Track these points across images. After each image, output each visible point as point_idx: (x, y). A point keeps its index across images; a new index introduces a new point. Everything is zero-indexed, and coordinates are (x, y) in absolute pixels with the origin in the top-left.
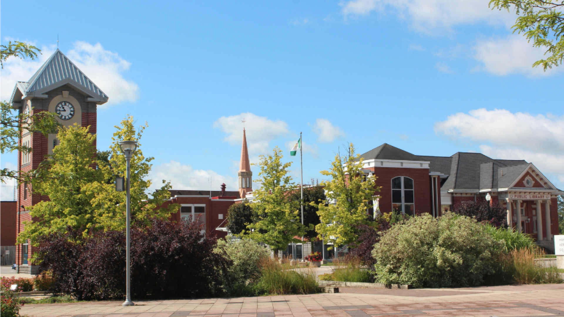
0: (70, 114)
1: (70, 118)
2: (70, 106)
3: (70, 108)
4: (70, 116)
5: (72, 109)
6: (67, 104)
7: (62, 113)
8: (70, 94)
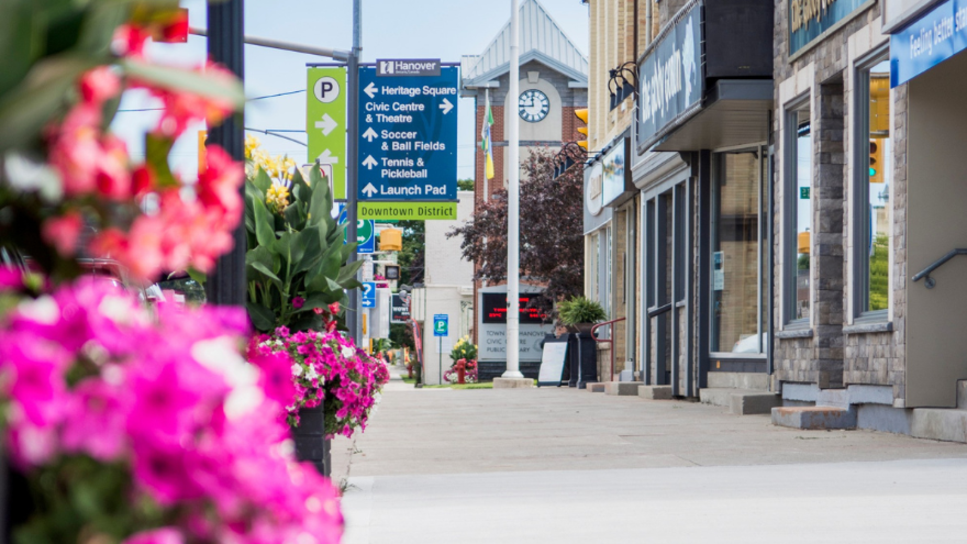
0: (543, 111)
1: (541, 119)
2: (542, 97)
3: (542, 101)
4: (542, 115)
5: (545, 103)
6: (537, 94)
7: (528, 110)
8: (540, 77)
